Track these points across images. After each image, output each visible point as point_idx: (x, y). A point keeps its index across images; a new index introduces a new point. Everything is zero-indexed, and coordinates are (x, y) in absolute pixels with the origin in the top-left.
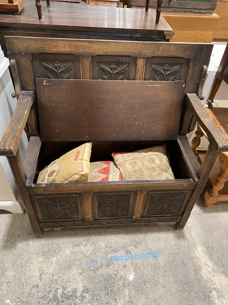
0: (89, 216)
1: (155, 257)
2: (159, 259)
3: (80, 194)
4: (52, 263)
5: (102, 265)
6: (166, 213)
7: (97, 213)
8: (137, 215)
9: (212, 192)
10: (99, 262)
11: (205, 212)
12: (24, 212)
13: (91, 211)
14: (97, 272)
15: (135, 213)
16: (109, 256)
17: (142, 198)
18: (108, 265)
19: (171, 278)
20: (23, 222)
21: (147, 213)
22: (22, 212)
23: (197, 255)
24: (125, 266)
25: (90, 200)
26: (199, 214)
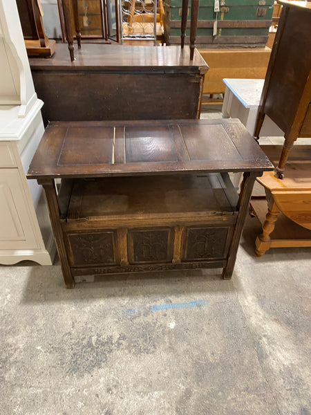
0: (125, 260)
1: (199, 306)
2: (203, 308)
3: (115, 231)
4: (85, 312)
5: (140, 314)
6: (209, 256)
7: (133, 255)
8: (177, 258)
9: (263, 237)
10: (136, 311)
11: (257, 261)
12: (54, 262)
13: (126, 253)
14: (135, 321)
15: (175, 256)
16: (148, 305)
17: (180, 236)
18: (146, 314)
19: (217, 325)
20: (53, 274)
21: (188, 255)
22: (51, 264)
23: (247, 304)
24: (165, 315)
25: (126, 238)
26: (250, 264)
